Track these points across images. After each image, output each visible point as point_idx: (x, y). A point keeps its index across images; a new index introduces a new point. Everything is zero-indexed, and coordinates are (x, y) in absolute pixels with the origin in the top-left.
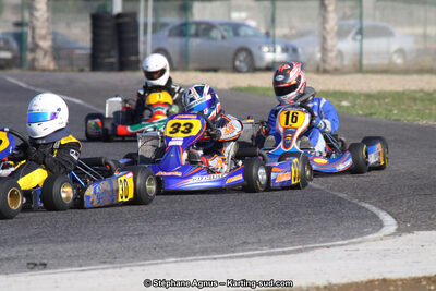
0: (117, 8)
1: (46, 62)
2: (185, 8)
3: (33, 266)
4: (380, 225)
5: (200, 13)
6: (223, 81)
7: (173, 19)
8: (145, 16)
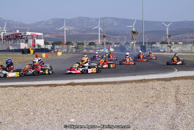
0: (144, 45)
1: (135, 51)
2: (152, 45)
3: (134, 75)
4: (175, 70)
5: (154, 45)
6: (156, 54)
7: (150, 46)
8: (147, 46)
